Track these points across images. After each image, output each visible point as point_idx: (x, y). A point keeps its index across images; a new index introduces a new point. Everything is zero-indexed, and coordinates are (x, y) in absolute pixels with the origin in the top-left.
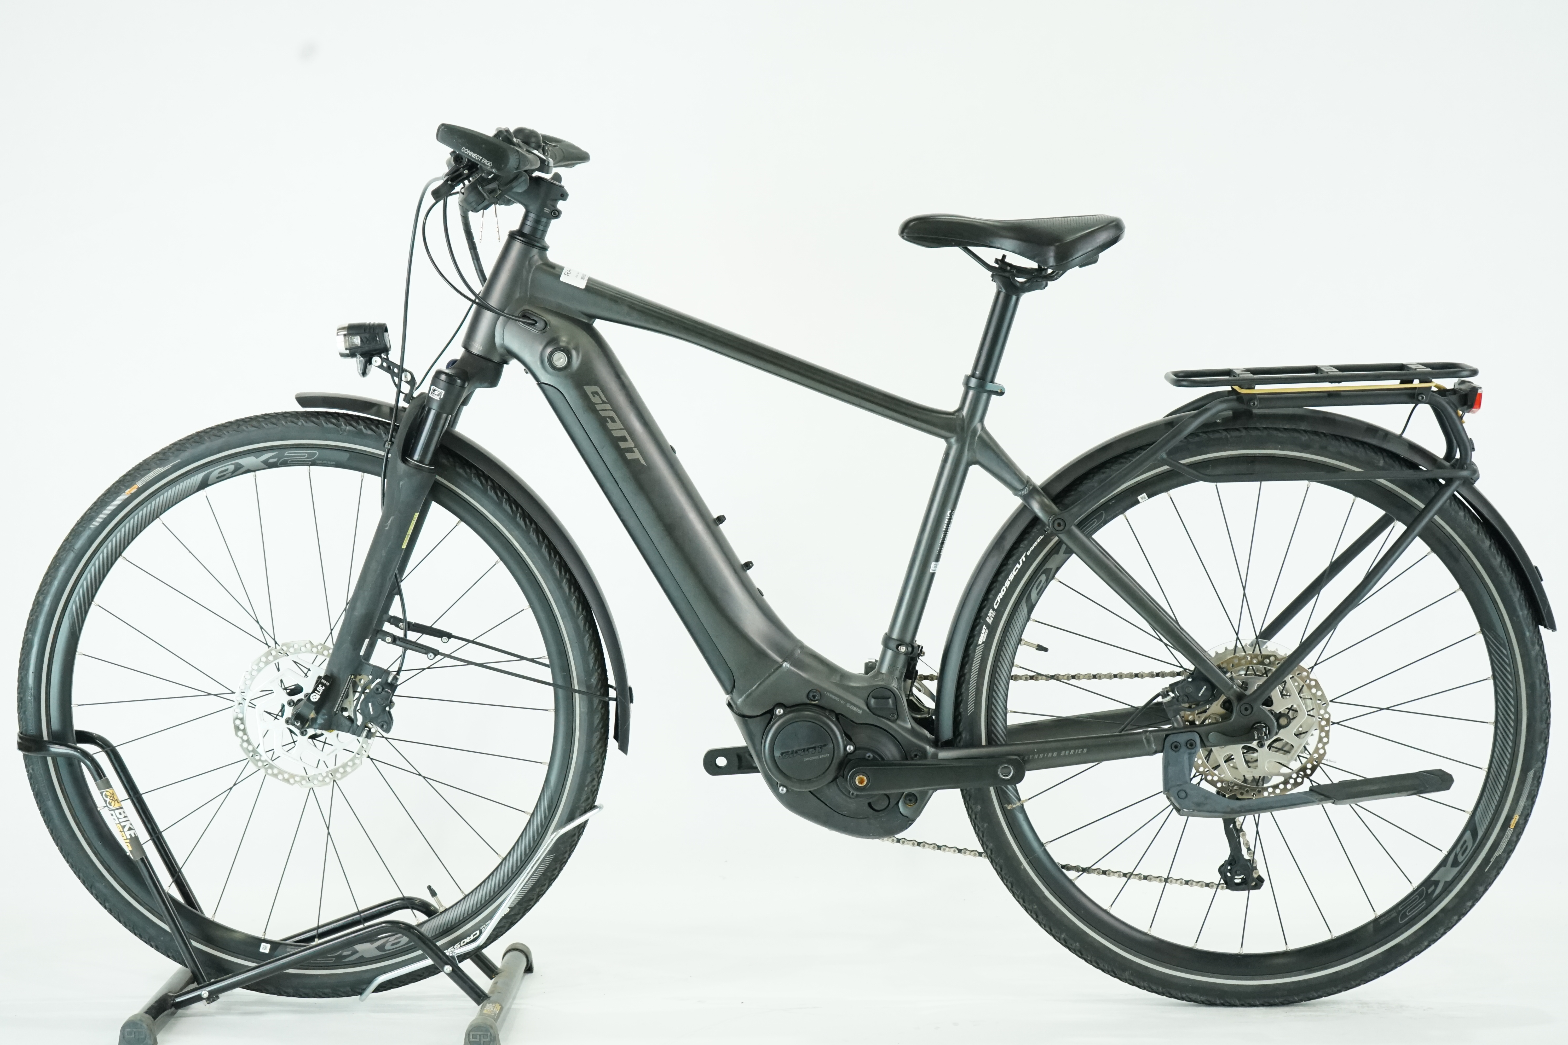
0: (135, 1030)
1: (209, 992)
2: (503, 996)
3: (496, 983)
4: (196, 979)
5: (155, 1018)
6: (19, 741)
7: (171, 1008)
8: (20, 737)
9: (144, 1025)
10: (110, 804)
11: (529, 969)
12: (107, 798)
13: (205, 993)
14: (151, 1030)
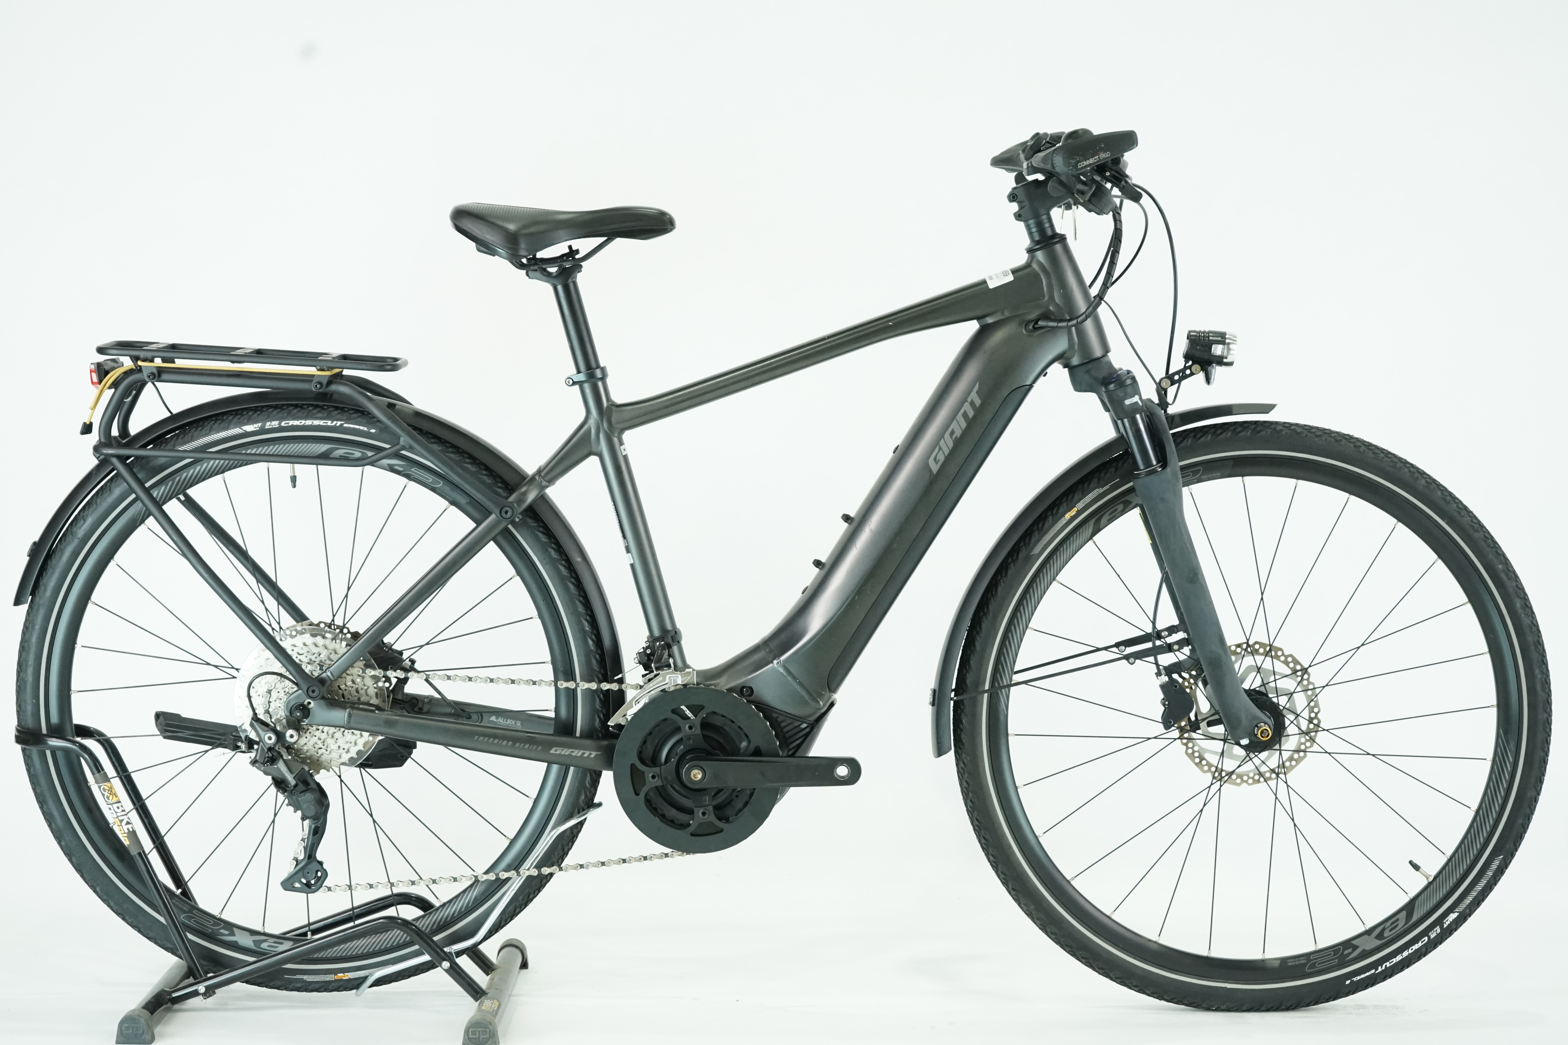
0: (133, 1025)
1: (206, 987)
2: (500, 992)
3: (492, 979)
4: (192, 973)
5: (152, 1013)
6: (17, 734)
7: (167, 1003)
8: (18, 731)
9: (142, 1020)
10: (108, 798)
11: (524, 965)
12: (105, 791)
13: (201, 988)
14: (148, 1024)
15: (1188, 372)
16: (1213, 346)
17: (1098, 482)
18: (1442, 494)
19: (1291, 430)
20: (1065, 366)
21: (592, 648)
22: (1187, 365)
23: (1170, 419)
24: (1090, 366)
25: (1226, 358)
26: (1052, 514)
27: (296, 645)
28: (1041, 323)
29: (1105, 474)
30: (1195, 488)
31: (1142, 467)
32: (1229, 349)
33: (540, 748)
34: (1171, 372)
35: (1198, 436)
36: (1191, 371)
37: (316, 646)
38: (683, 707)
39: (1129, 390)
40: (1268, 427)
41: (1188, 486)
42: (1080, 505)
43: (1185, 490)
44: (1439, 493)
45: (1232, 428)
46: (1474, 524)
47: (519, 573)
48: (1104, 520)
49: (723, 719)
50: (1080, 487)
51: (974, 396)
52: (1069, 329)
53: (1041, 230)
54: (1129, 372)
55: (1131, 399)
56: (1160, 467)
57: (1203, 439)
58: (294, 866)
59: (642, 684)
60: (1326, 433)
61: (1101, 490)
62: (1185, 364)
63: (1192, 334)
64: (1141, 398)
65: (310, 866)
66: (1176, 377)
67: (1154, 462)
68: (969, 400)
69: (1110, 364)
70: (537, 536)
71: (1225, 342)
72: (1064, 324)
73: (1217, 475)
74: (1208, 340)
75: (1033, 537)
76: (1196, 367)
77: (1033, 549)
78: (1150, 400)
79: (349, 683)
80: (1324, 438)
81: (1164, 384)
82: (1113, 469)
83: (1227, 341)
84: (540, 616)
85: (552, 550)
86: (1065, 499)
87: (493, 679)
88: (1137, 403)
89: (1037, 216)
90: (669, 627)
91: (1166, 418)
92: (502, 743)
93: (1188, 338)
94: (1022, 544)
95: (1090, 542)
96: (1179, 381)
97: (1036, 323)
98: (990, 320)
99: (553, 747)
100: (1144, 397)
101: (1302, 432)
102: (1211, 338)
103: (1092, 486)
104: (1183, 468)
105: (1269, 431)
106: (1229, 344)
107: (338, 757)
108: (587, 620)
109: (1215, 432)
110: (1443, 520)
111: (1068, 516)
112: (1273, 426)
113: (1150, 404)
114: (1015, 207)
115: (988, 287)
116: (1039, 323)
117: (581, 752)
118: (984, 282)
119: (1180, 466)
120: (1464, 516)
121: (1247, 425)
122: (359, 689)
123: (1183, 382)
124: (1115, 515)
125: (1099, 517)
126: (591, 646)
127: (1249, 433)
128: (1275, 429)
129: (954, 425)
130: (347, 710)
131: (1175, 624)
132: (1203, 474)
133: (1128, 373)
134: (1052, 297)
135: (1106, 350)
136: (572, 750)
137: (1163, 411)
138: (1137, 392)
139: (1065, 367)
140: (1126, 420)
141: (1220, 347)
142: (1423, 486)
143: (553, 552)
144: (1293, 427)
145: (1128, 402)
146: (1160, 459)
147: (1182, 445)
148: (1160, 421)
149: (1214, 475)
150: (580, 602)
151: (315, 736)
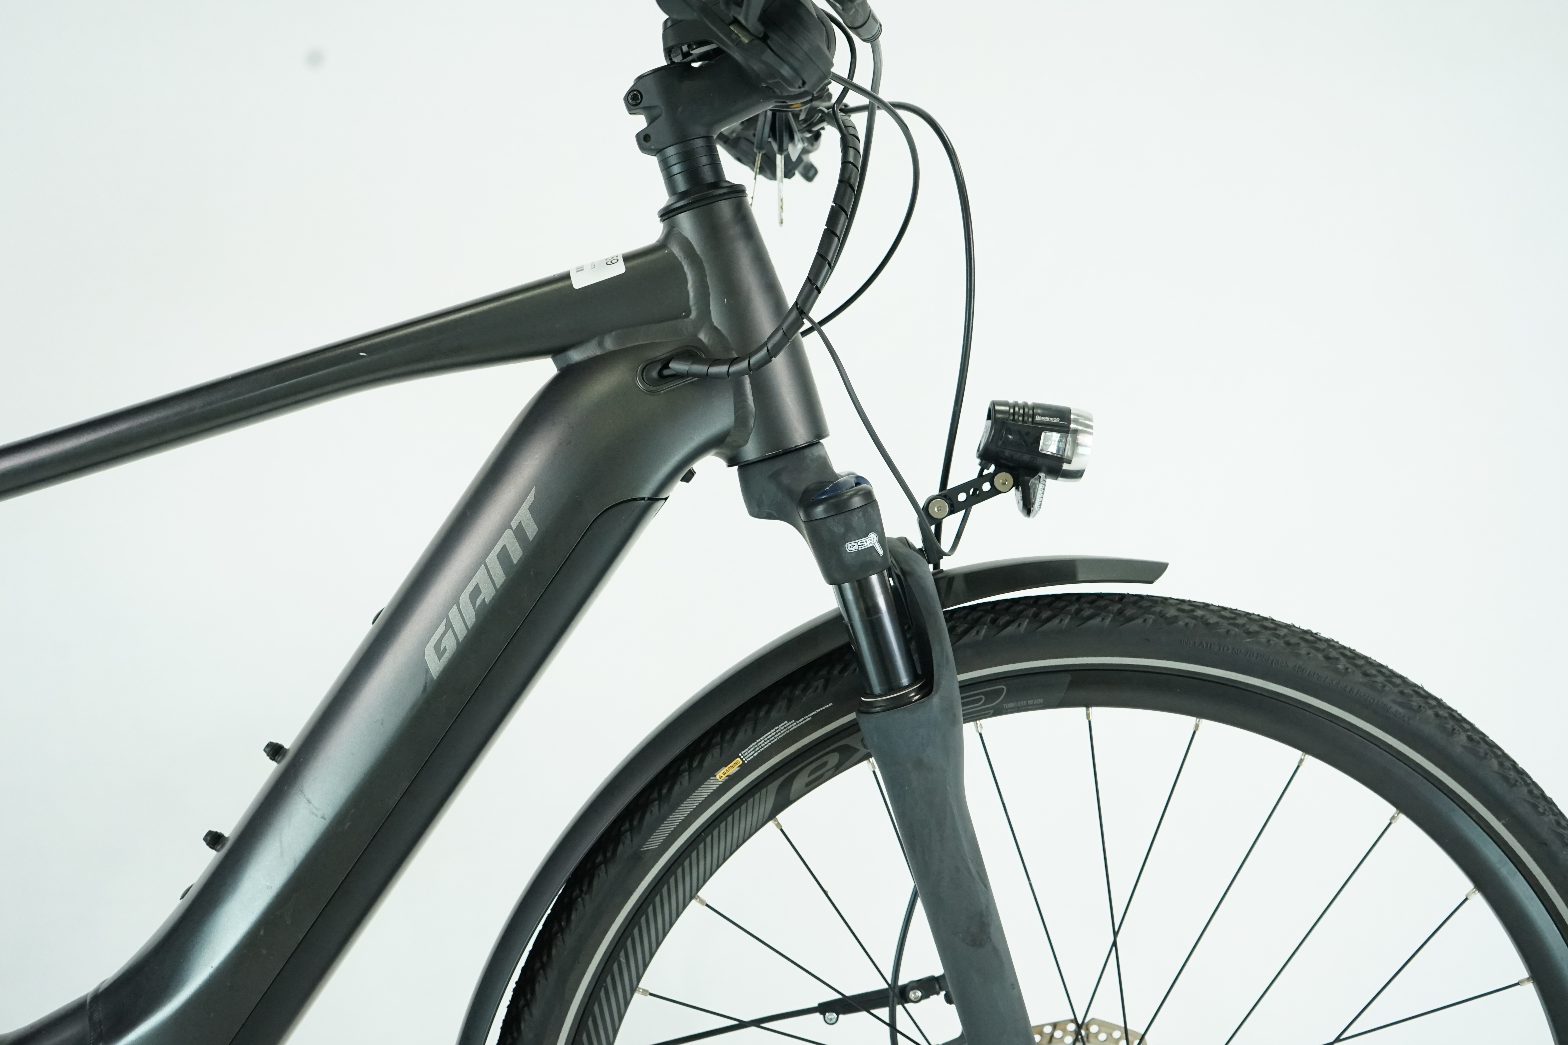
15: (986, 487)
16: (1043, 434)
17: (788, 709)
18: (1501, 764)
19: (1195, 618)
20: (731, 462)
22: (986, 472)
23: (944, 585)
24: (779, 464)
25: (1069, 462)
26: (690, 769)
28: (677, 366)
29: (804, 690)
30: (992, 725)
31: (877, 689)
32: (1075, 444)
34: (951, 484)
35: (1002, 621)
36: (992, 485)
39: (857, 520)
40: (1147, 610)
41: (975, 720)
42: (749, 754)
43: (969, 730)
44: (1495, 763)
45: (1073, 608)
46: (1561, 830)
48: (798, 784)
50: (751, 715)
51: (524, 516)
52: (736, 381)
53: (692, 172)
54: (859, 480)
55: (859, 542)
56: (918, 691)
57: (1011, 629)
60: (1266, 628)
61: (793, 725)
62: (982, 471)
63: (997, 408)
64: (882, 539)
66: (962, 497)
67: (905, 681)
68: (514, 524)
69: (824, 464)
71: (1068, 427)
72: (723, 369)
73: (1036, 702)
74: (1033, 422)
75: (648, 815)
76: (1004, 478)
77: (645, 840)
78: (905, 542)
80: (1263, 638)
81: (934, 511)
82: (820, 683)
83: (1072, 426)
86: (718, 739)
88: (873, 548)
89: (683, 140)
91: (936, 581)
93: (989, 418)
94: (627, 826)
95: (771, 824)
96: (967, 506)
97: (666, 366)
98: (576, 356)
100: (889, 533)
101: (1217, 623)
102: (1038, 418)
103: (774, 714)
104: (965, 686)
105: (1151, 618)
106: (1076, 432)
109: (1036, 615)
110: (1499, 818)
111: (722, 775)
112: (1158, 609)
113: (906, 550)
114: (640, 122)
115: (571, 285)
116: (671, 365)
118: (567, 277)
119: (960, 682)
120: (1543, 814)
121: (1102, 603)
123: (976, 508)
124: (822, 775)
125: (788, 777)
127: (1108, 621)
128: (1162, 615)
129: (480, 577)
131: (937, 974)
132: (1007, 699)
133: (857, 484)
134: (705, 313)
135: (818, 431)
137: (931, 567)
138: (874, 523)
139: (731, 464)
140: (847, 586)
141: (1055, 436)
142: (1463, 746)
144: (1199, 613)
145: (852, 547)
146: (919, 672)
147: (966, 639)
148: (923, 589)
149: (1030, 702)
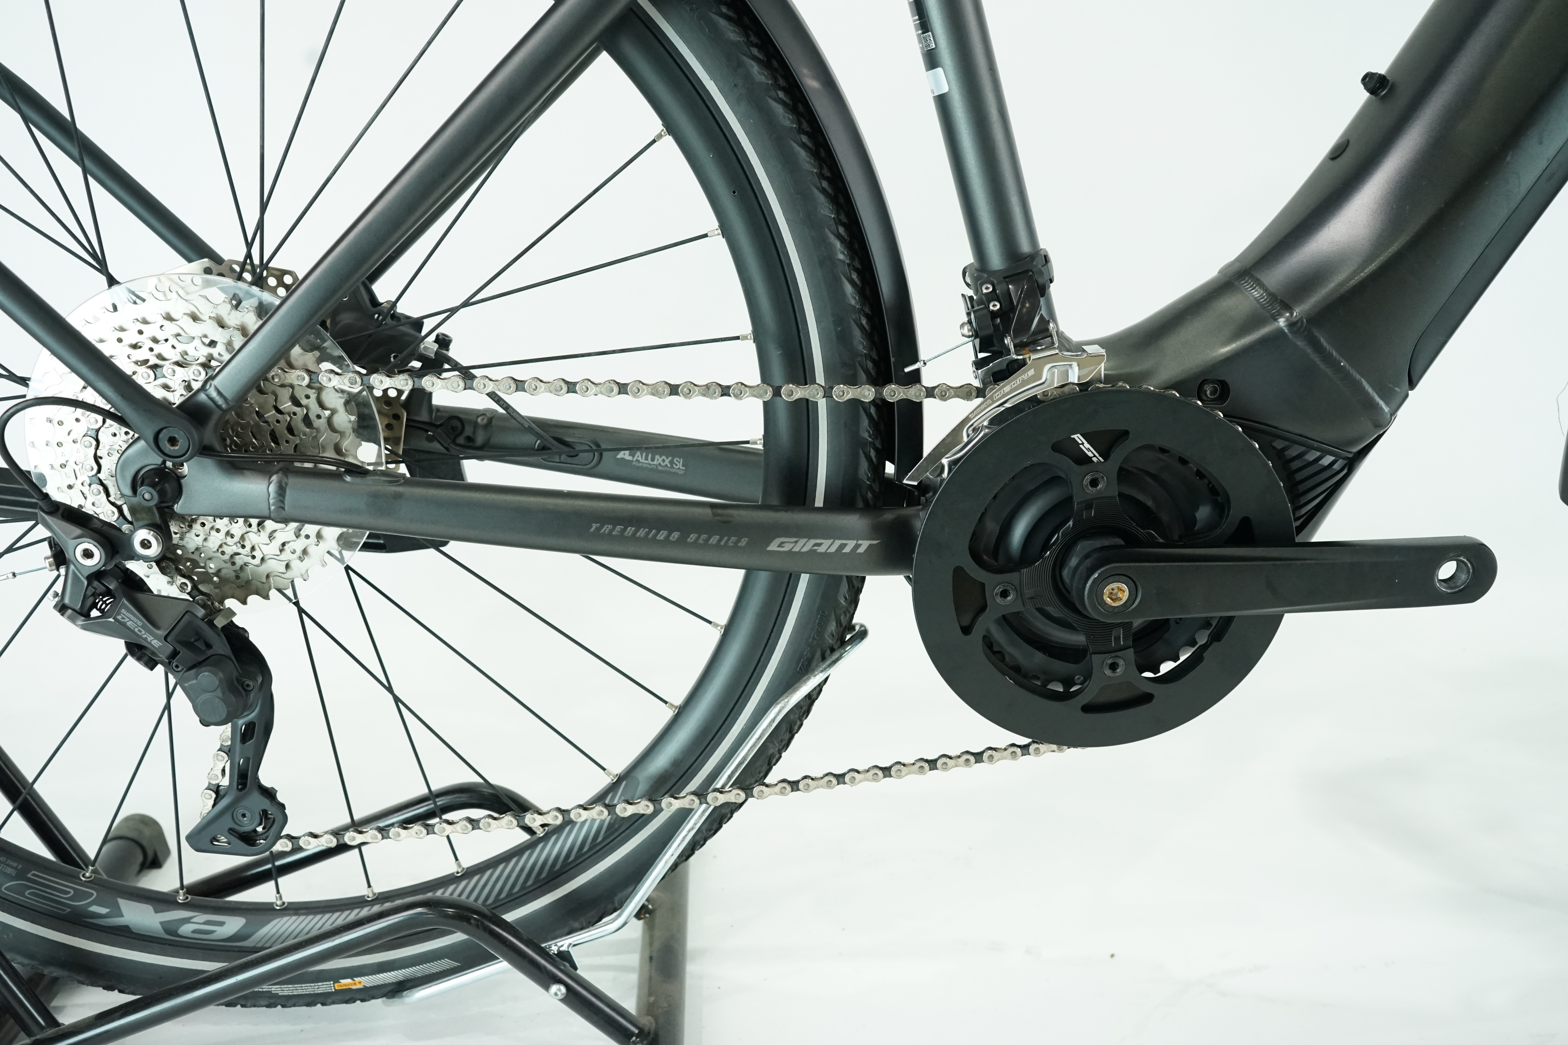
21: (853, 302)
27: (149, 319)
33: (744, 542)
37: (195, 318)
38: (1078, 437)
47: (671, 128)
49: (1164, 457)
58: (212, 802)
59: (977, 383)
65: (246, 803)
70: (714, 29)
79: (287, 405)
84: (726, 230)
85: (753, 63)
87: (626, 385)
90: (1025, 247)
92: (656, 535)
99: (774, 539)
107: (283, 569)
108: (839, 237)
117: (838, 543)
122: (312, 416)
126: (849, 296)
130: (274, 478)
136: (818, 541)
143: (755, 69)
150: (824, 191)
151: (218, 531)
